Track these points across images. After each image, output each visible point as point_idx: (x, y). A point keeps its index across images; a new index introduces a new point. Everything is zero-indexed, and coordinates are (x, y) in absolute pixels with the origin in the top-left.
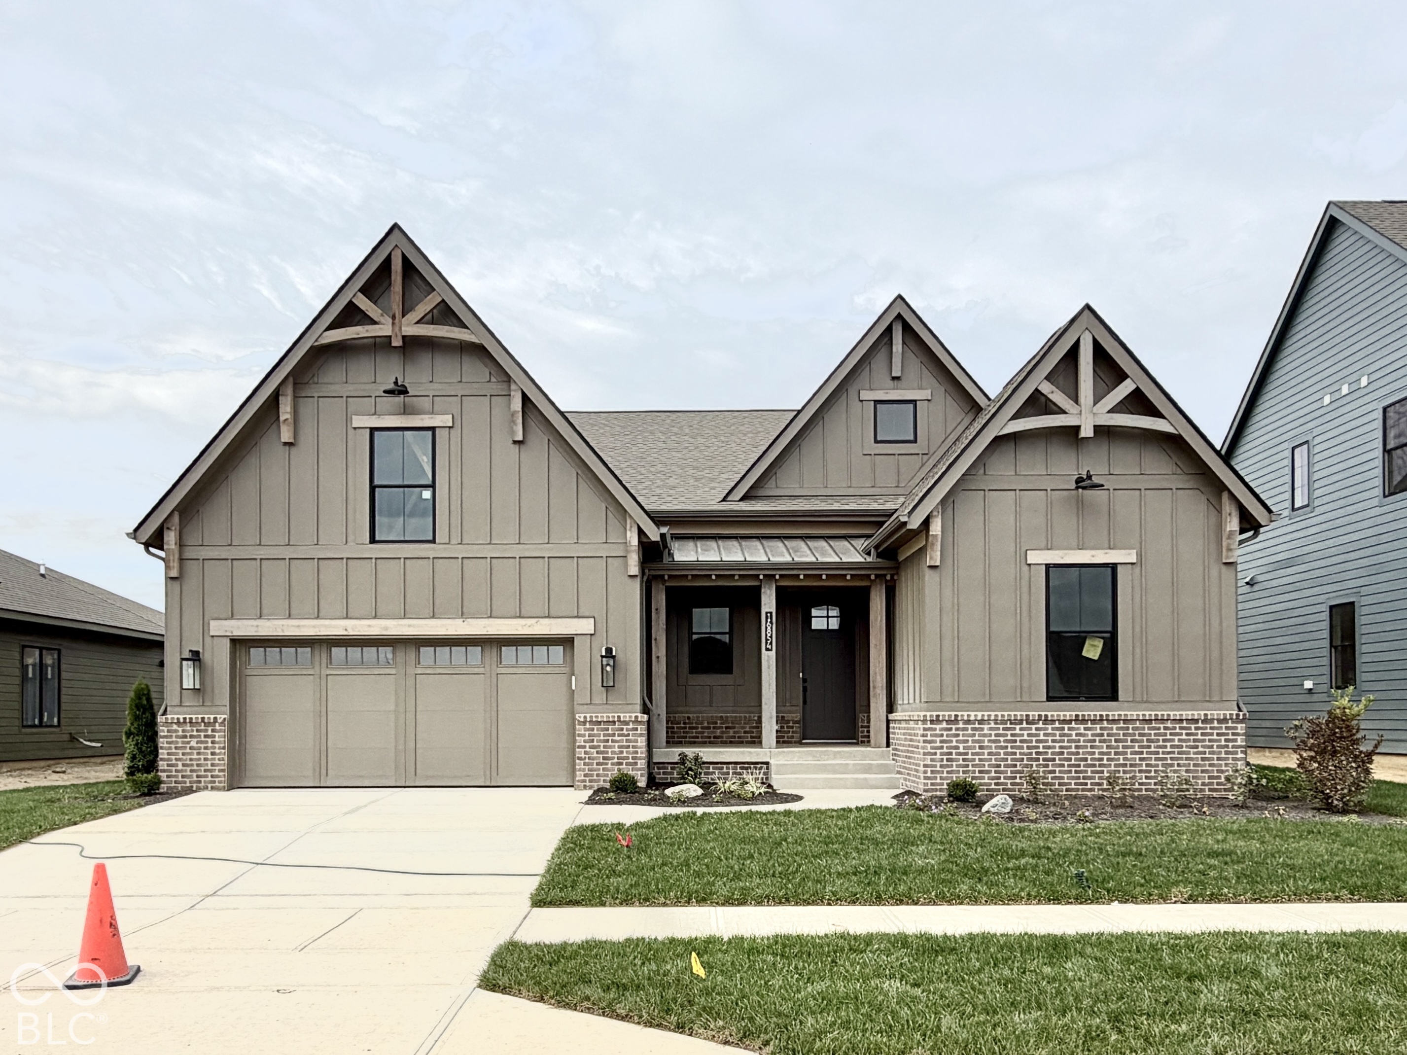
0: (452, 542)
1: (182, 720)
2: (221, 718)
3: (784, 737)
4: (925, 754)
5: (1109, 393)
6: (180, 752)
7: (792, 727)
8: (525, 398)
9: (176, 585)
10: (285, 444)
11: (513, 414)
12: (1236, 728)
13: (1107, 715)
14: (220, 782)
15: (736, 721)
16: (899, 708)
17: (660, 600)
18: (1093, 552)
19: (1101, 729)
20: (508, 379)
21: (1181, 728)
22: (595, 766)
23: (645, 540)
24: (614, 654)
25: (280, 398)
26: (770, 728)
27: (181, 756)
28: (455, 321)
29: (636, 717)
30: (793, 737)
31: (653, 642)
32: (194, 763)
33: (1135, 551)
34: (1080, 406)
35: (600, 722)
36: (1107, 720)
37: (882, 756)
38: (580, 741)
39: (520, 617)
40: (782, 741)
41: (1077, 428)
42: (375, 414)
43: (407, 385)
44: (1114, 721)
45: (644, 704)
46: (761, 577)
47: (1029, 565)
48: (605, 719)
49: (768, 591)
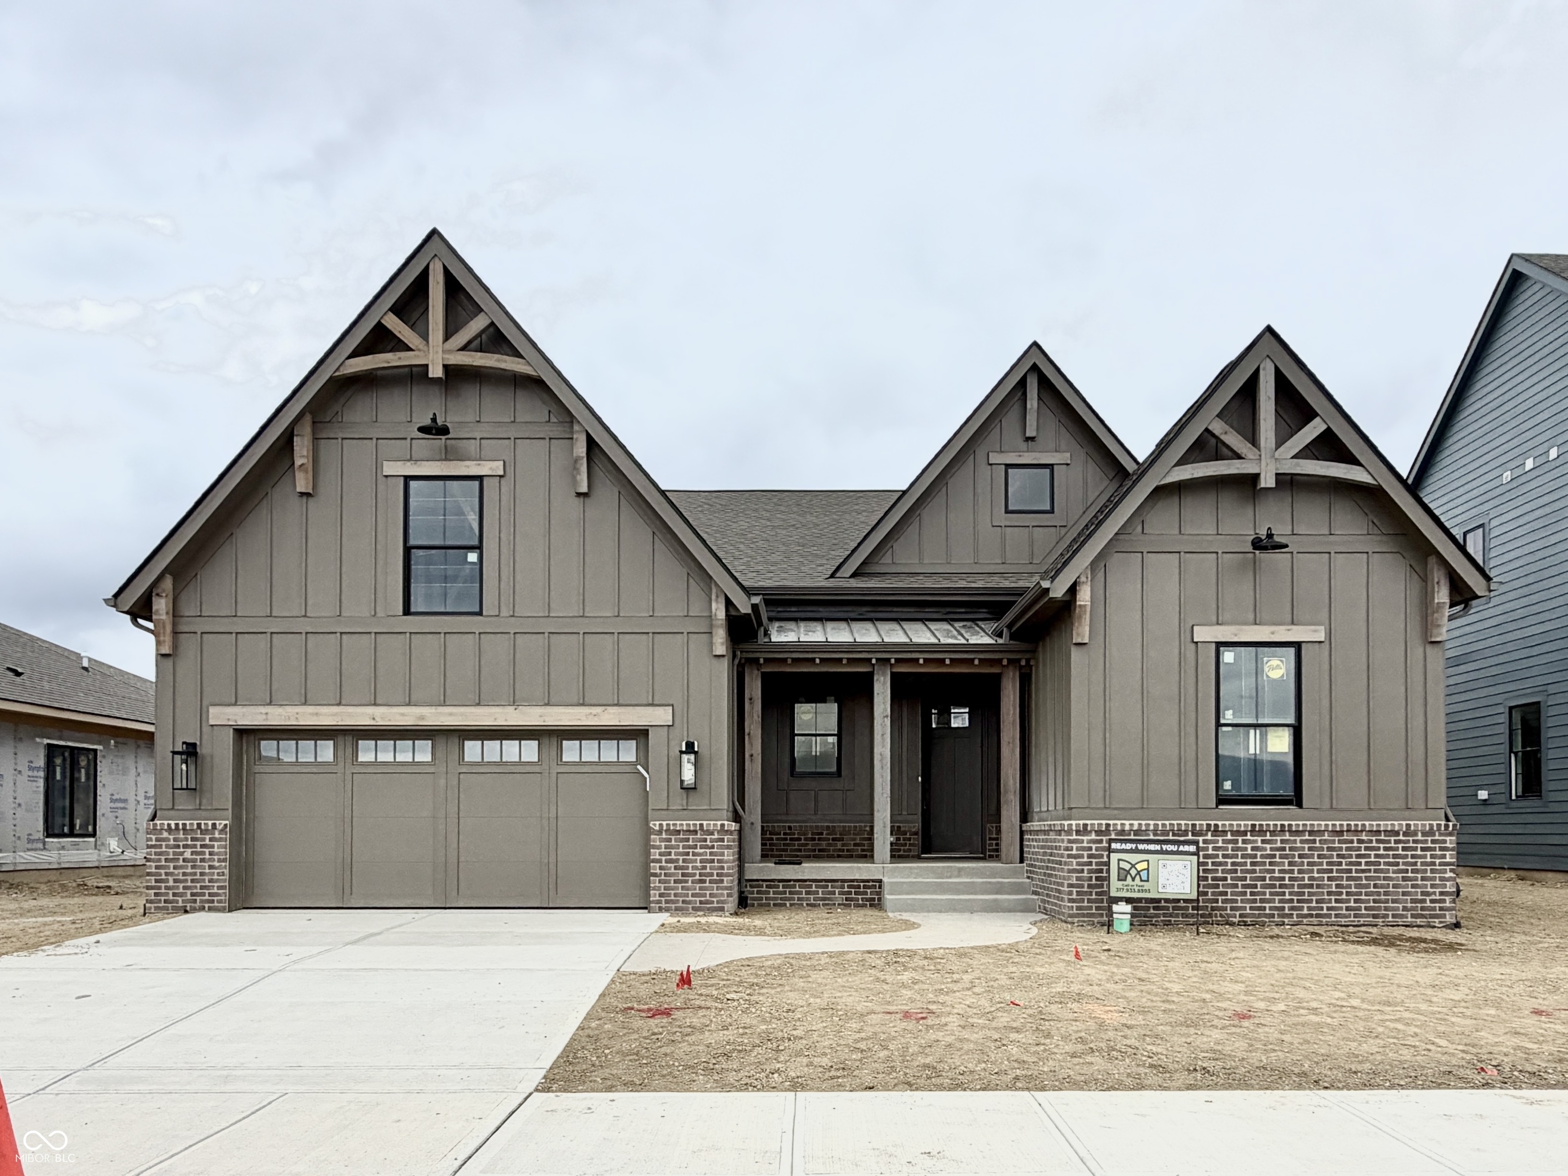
0: (502, 615)
1: (173, 827)
2: (220, 824)
3: (900, 850)
4: (1070, 871)
5: (1292, 436)
6: (172, 865)
7: (910, 839)
8: (591, 443)
9: (169, 663)
10: (302, 494)
11: (576, 460)
12: (1445, 842)
13: (1290, 825)
14: (219, 902)
15: (845, 832)
16: (1036, 818)
17: (754, 689)
18: (1273, 628)
19: (1282, 841)
20: (570, 419)
21: (1378, 841)
22: (672, 884)
23: (733, 613)
24: (696, 749)
25: (295, 439)
26: (883, 840)
27: (172, 870)
28: (508, 350)
29: (722, 825)
30: (910, 850)
31: (747, 738)
32: (189, 878)
33: (1323, 628)
34: (1259, 450)
35: (679, 831)
36: (1290, 831)
37: (1015, 873)
38: (655, 854)
39: (583, 705)
40: (898, 855)
41: (1255, 477)
42: (411, 460)
43: (449, 425)
44: (1298, 833)
45: (735, 811)
46: (874, 661)
47: (1197, 643)
48: (685, 828)
49: (882, 678)
